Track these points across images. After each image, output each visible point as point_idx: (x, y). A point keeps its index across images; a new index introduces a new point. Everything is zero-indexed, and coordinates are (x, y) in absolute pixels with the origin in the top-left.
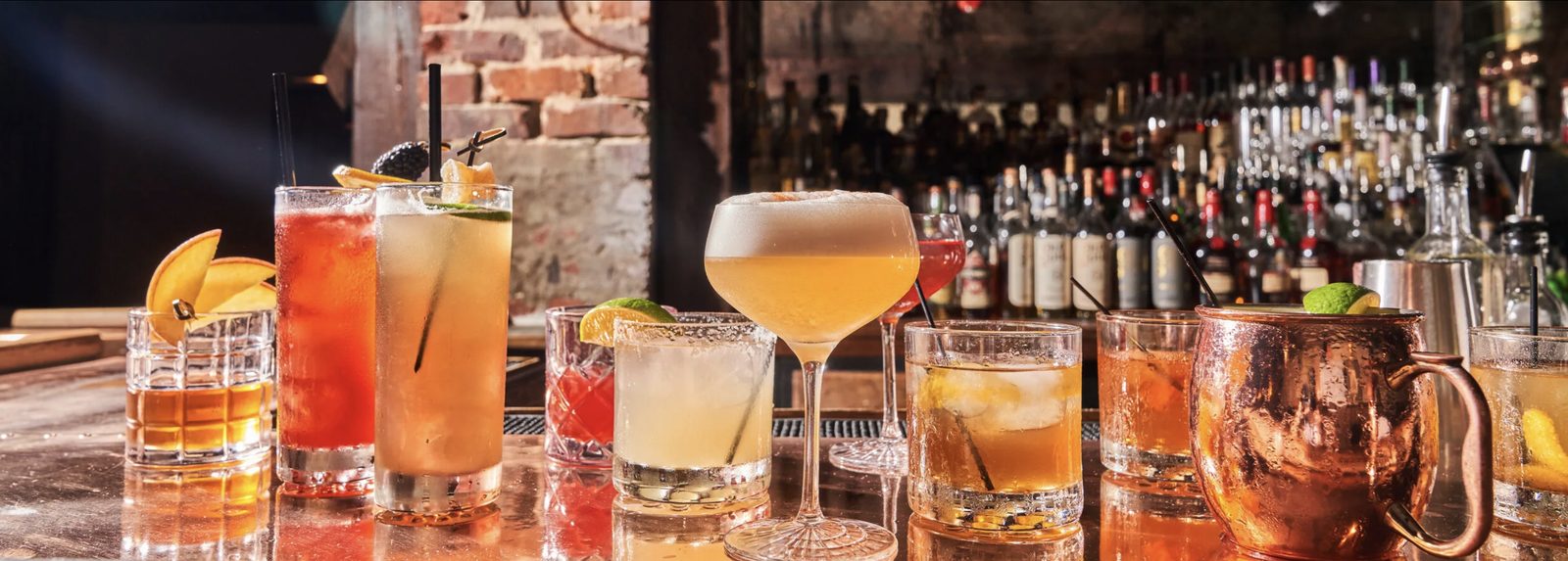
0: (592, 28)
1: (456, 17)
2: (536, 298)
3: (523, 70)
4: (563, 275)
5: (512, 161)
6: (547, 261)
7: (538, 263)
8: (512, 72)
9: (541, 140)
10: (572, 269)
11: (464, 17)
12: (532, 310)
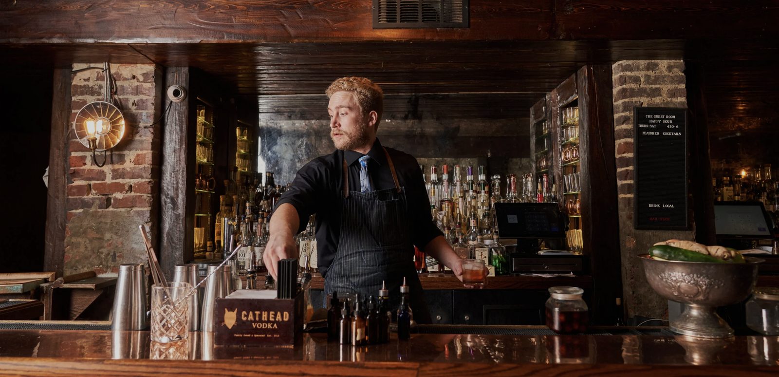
0: (131, 168)
1: (82, 164)
2: (107, 267)
3: (106, 183)
4: (117, 258)
5: (100, 217)
6: (112, 254)
7: (108, 254)
8: (101, 184)
9: (111, 209)
10: (121, 257)
11: (85, 164)
12: (106, 272)
